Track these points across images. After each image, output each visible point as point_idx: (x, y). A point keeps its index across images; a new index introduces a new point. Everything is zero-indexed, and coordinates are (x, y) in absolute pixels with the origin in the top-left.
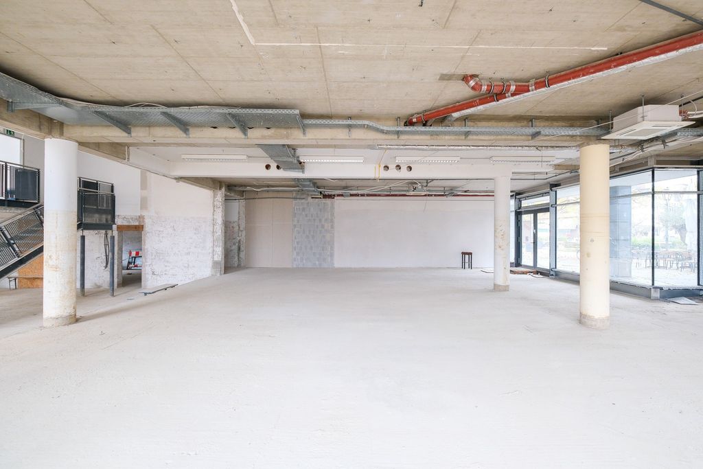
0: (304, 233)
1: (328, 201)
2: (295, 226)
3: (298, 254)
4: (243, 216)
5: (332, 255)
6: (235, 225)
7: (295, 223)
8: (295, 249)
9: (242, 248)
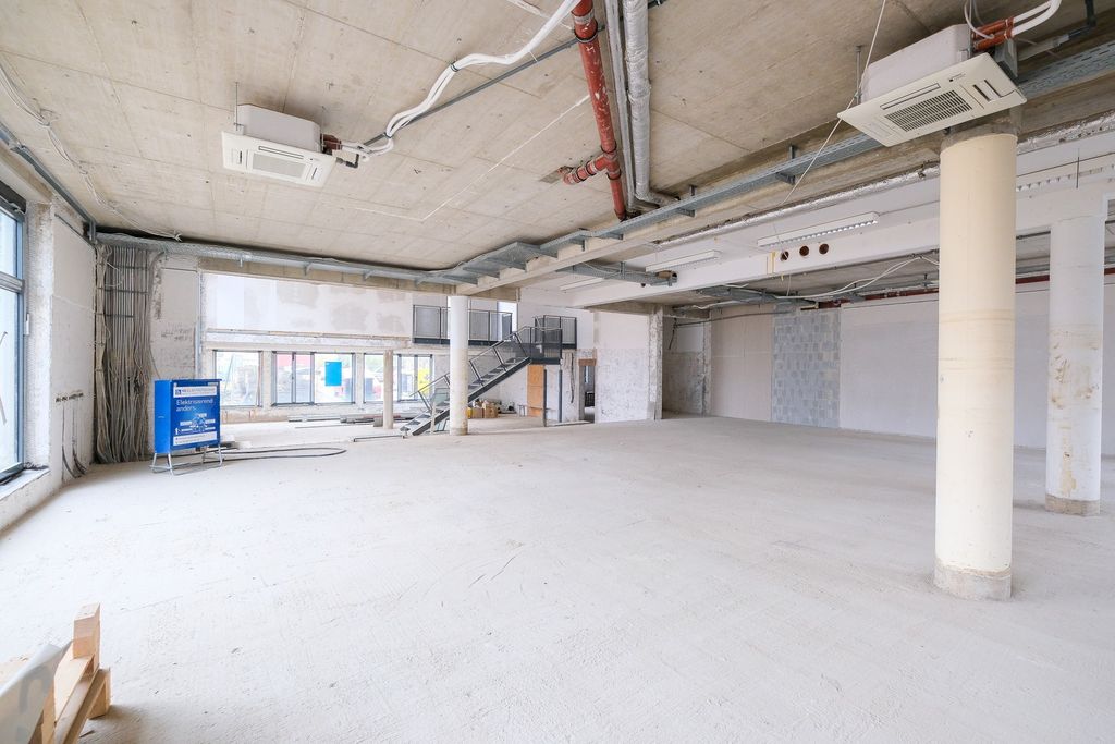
0: (789, 368)
1: (830, 312)
2: (776, 357)
3: (779, 401)
4: (708, 344)
5: (835, 406)
6: (700, 357)
7: (776, 351)
8: (776, 393)
9: (708, 389)
